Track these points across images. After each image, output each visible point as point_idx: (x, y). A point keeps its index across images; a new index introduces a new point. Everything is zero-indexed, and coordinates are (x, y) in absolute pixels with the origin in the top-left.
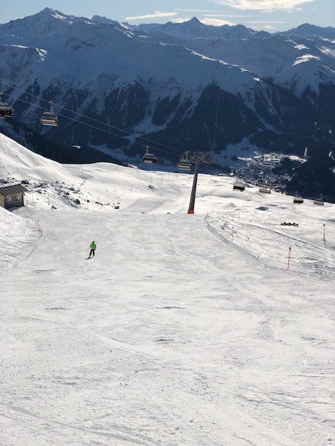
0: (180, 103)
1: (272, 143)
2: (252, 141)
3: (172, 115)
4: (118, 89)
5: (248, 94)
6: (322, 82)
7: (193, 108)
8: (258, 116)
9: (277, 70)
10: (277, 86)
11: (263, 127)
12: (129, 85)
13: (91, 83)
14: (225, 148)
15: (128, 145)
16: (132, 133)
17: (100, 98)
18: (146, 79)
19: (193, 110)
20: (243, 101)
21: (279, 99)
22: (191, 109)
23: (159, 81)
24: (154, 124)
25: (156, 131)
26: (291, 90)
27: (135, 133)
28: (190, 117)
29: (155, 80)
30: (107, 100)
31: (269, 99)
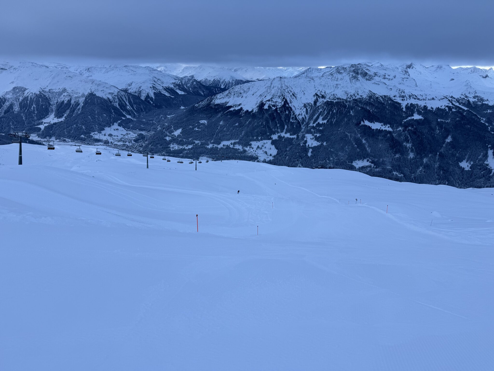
0: (72, 104)
1: (131, 125)
2: (119, 125)
3: (68, 112)
4: (28, 97)
5: (114, 98)
6: (155, 92)
7: (81, 107)
8: (121, 111)
9: (129, 85)
10: (130, 94)
11: (125, 117)
12: (35, 94)
13: (7, 93)
14: (104, 130)
15: (39, 131)
16: (41, 123)
17: (15, 102)
18: (47, 90)
19: (81, 108)
20: (111, 102)
21: (132, 101)
22: (80, 108)
23: (56, 91)
24: (56, 118)
25: (58, 121)
26: (138, 96)
27: (43, 123)
28: (79, 112)
29: (53, 91)
30: (20, 104)
31: (127, 101)
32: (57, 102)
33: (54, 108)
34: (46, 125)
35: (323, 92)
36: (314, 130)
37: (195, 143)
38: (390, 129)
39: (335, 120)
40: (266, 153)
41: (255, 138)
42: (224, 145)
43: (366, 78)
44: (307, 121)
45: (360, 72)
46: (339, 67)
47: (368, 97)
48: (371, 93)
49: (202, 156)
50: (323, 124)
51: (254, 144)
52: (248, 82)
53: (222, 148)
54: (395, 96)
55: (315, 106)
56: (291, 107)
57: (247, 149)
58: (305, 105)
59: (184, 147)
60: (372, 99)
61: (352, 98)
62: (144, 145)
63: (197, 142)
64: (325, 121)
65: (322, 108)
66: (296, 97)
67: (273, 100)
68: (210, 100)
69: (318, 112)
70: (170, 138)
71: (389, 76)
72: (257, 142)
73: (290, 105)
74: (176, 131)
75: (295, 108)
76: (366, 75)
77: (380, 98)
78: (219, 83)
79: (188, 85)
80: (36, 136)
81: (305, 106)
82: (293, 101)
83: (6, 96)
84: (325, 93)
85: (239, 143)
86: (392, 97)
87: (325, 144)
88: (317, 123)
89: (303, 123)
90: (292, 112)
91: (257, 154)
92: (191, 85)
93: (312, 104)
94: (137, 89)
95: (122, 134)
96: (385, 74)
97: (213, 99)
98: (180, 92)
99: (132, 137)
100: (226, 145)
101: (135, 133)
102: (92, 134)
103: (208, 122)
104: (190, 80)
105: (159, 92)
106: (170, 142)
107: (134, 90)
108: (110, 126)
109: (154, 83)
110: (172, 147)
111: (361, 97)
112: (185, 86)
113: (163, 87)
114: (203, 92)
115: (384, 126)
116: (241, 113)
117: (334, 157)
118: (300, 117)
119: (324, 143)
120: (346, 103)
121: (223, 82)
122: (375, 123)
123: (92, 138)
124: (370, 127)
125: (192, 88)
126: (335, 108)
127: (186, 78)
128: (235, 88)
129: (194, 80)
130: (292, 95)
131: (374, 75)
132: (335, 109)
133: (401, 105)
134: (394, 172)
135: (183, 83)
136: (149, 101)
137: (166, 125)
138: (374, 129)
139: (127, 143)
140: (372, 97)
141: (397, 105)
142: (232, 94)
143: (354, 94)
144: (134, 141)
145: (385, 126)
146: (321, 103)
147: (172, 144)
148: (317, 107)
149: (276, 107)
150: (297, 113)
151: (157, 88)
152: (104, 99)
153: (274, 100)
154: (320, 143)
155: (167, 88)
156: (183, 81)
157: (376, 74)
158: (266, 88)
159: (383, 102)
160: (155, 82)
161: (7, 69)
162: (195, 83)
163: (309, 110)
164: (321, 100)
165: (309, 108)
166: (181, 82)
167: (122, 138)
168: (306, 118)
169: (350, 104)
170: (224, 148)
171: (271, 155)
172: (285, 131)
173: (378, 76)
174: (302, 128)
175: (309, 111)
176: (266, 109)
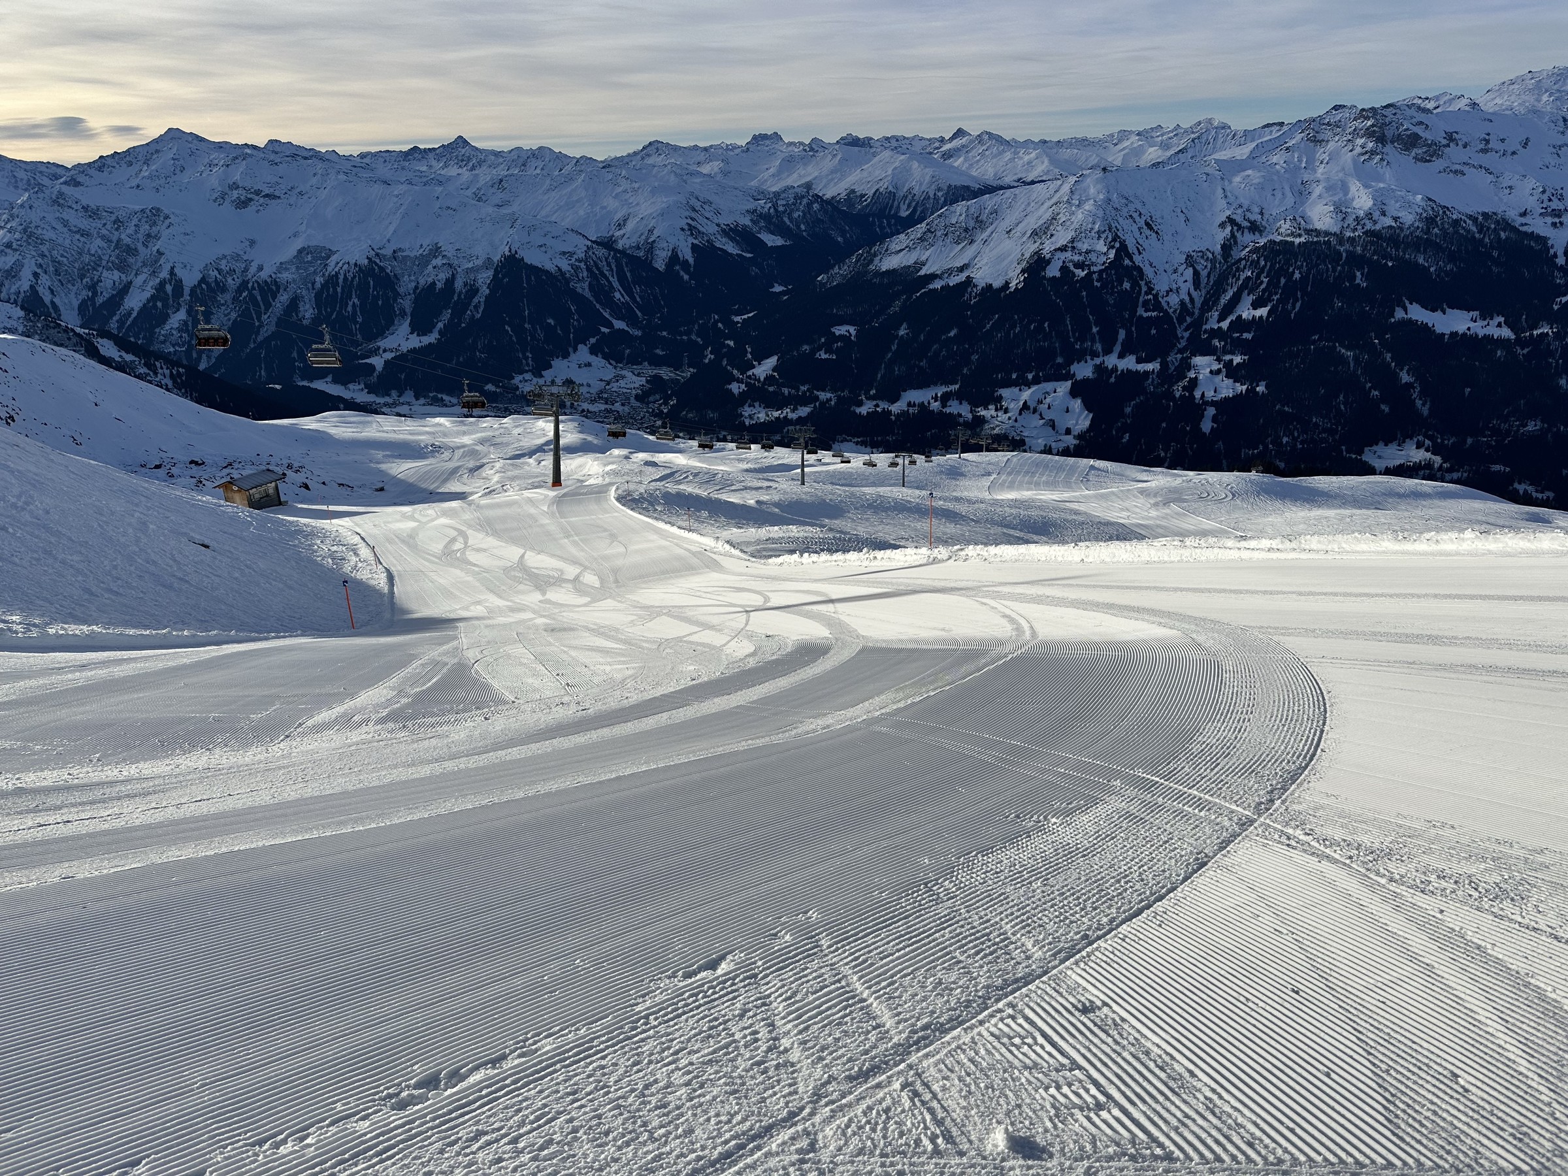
0: (457, 291)
1: (628, 351)
2: (594, 351)
3: (447, 315)
5: (576, 269)
6: (696, 242)
7: (482, 300)
8: (598, 306)
9: (619, 225)
10: (623, 252)
11: (609, 325)
12: (356, 265)
13: (282, 267)
14: (550, 367)
15: (371, 375)
16: (375, 352)
17: (304, 292)
18: (388, 252)
19: (482, 304)
20: (567, 281)
21: (628, 274)
22: (479, 302)
23: (412, 255)
24: (415, 334)
25: (420, 345)
26: (647, 259)
27: (381, 352)
28: (479, 316)
29: (404, 254)
30: (318, 296)
31: (613, 276)
32: (416, 288)
33: (407, 304)
34: (389, 356)
35: (1257, 210)
36: (1223, 343)
37: (817, 398)
38: (1506, 333)
39: (1298, 305)
40: (1052, 424)
41: (1014, 376)
42: (909, 404)
43: (1413, 154)
44: (1197, 312)
45: (1389, 133)
46: (1314, 121)
47: (1420, 220)
48: (1433, 208)
49: (842, 442)
50: (1254, 323)
51: (1015, 397)
52: (990, 189)
53: (904, 414)
54: (1524, 214)
55: (1226, 261)
56: (1141, 265)
57: (988, 413)
58: (1189, 257)
59: (784, 414)
60: (1438, 226)
61: (1359, 227)
62: (665, 411)
63: (823, 396)
64: (1263, 312)
65: (1251, 265)
66: (1157, 233)
67: (1079, 245)
68: (865, 259)
69: (1238, 279)
70: (743, 386)
71: (1503, 140)
72: (1020, 390)
73: (1137, 259)
74: (760, 364)
75: (1153, 269)
76: (1414, 145)
77: (1468, 221)
78: (894, 200)
79: (796, 215)
80: (362, 390)
81: (1190, 261)
82: (1145, 244)
83: (279, 275)
84: (1262, 213)
85: (960, 396)
86: (1512, 215)
87: (1261, 389)
88: (1232, 317)
89: (1181, 319)
90: (1142, 283)
91: (1022, 429)
92: (804, 214)
93: (1216, 254)
94: (643, 237)
95: (601, 380)
96: (1488, 134)
97: (875, 255)
98: (772, 240)
99: (632, 386)
100: (917, 403)
101: (638, 375)
102: (517, 380)
103: (858, 331)
104: (803, 197)
105: (708, 241)
106: (743, 399)
107: (633, 241)
108: (566, 356)
109: (693, 215)
110: (750, 415)
111: (1394, 224)
112: (786, 220)
113: (718, 225)
114: (843, 233)
115: (1480, 323)
116: (967, 296)
117: (1296, 434)
118: (1174, 300)
119: (1258, 386)
120: (1338, 247)
121: (905, 197)
122: (1448, 310)
123: (518, 393)
124: (1430, 325)
125: (808, 224)
126: (1299, 263)
127: (790, 191)
128: (948, 212)
129: (813, 196)
130: (1145, 227)
131: (1444, 142)
132: (1300, 268)
133: (1550, 243)
134: (1516, 485)
135: (781, 209)
136: (678, 272)
137: (728, 345)
138: (1443, 334)
139: (617, 406)
140: (1436, 222)
141: (1532, 244)
142: (939, 234)
143: (1371, 214)
144: (637, 397)
145: (1486, 323)
146: (1247, 250)
147: (750, 406)
148: (1234, 264)
149: (1089, 269)
150: (1161, 286)
151: (701, 229)
152: (547, 272)
153: (1084, 246)
154: (1245, 387)
155: (731, 229)
156: (780, 202)
157: (1450, 137)
158: (1054, 208)
159: (1477, 235)
160: (694, 210)
161: (282, 196)
162: (816, 206)
163: (1204, 273)
164: (1247, 238)
165: (1206, 266)
166: (775, 206)
167: (601, 392)
168: (1192, 300)
169: (1355, 247)
170: (911, 411)
171: (1068, 431)
172: (1118, 348)
173: (1460, 143)
174: (1180, 335)
175: (1204, 280)
176: (1054, 277)
